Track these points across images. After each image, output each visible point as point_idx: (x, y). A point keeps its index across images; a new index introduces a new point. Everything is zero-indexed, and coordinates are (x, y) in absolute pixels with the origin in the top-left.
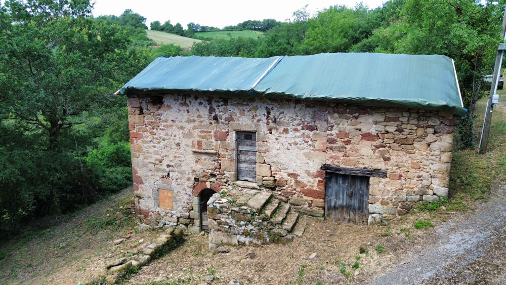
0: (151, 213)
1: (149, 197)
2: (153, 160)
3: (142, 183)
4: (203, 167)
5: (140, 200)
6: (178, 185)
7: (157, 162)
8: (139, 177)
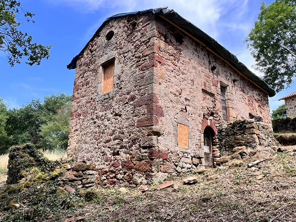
0: (170, 154)
1: (169, 133)
2: (174, 91)
3: (162, 115)
4: (207, 105)
5: (159, 138)
6: (192, 120)
7: (177, 94)
8: (160, 107)
